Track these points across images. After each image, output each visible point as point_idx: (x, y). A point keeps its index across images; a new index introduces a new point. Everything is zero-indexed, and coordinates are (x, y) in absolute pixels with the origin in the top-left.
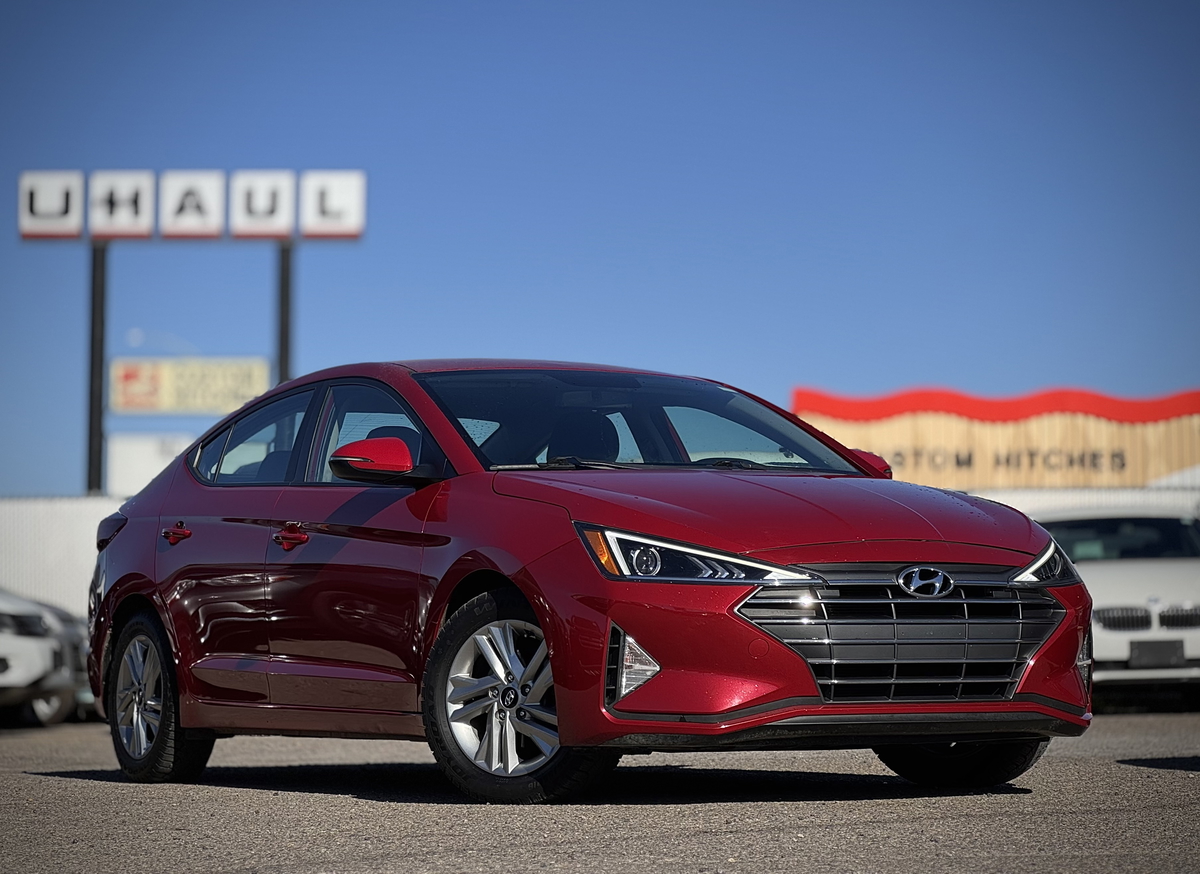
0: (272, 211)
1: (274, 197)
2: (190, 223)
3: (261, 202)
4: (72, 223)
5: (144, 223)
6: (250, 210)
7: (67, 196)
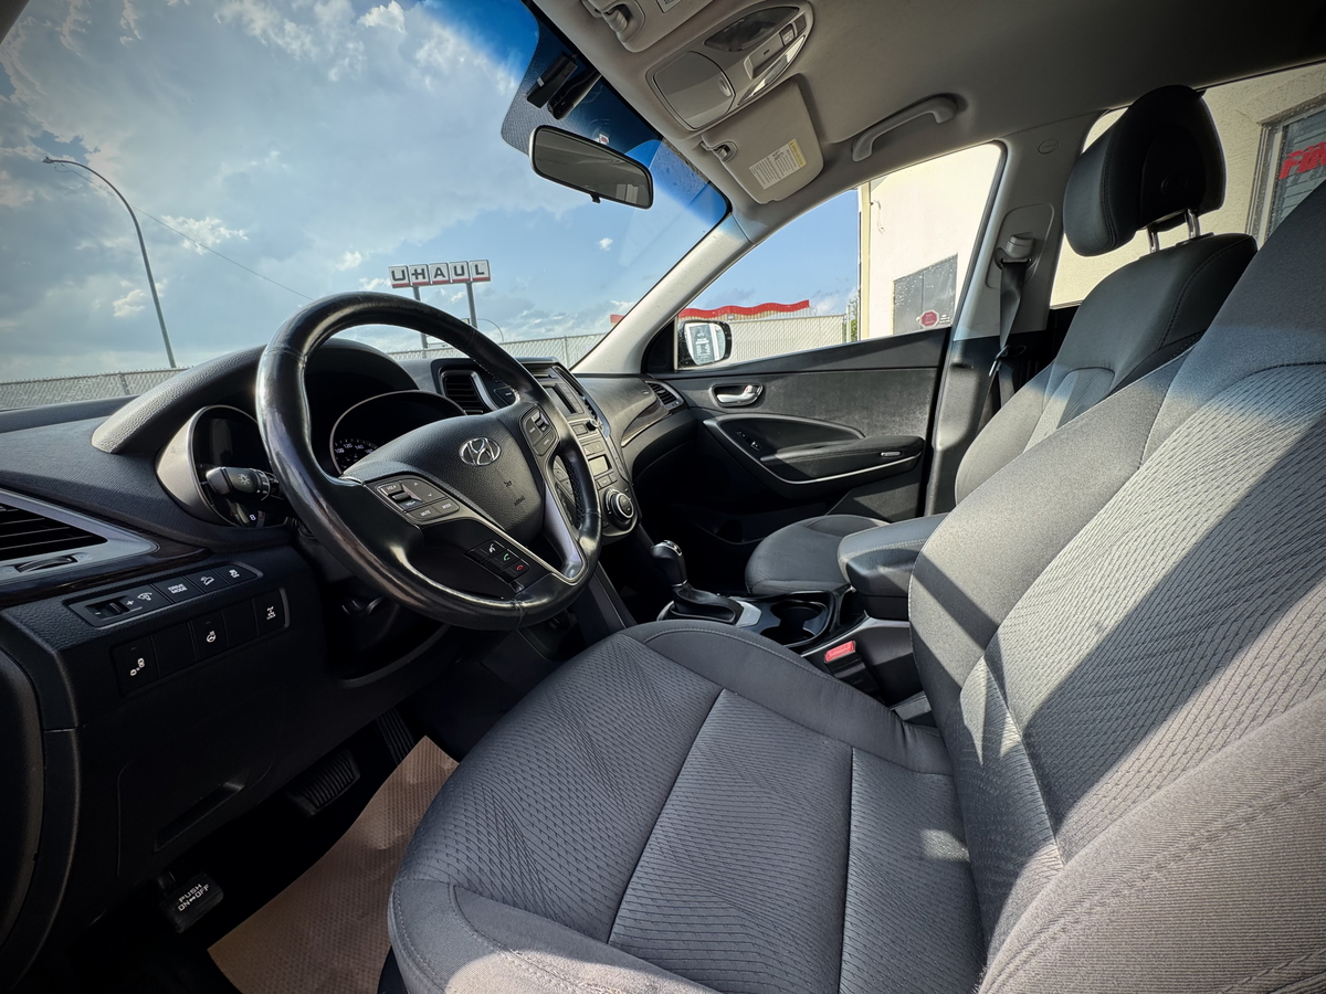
0: (463, 274)
1: (462, 267)
2: (440, 278)
3: (459, 272)
4: (406, 281)
5: (427, 280)
6: (456, 274)
7: (403, 272)
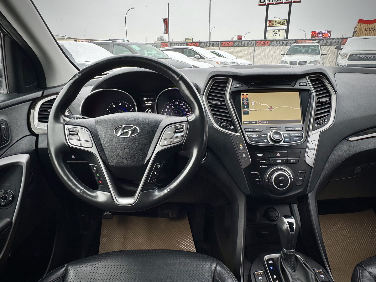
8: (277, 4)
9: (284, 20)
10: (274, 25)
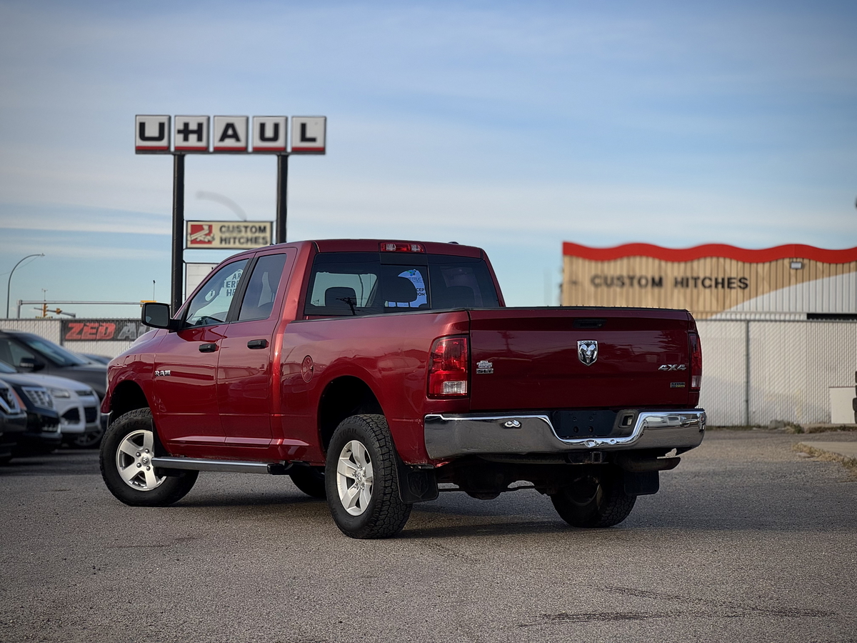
0: (275, 138)
2: (230, 143)
3: (269, 133)
4: (164, 143)
5: (203, 144)
6: (263, 137)
7: (162, 126)
8: (219, 151)
9: (262, 225)
10: (216, 243)
